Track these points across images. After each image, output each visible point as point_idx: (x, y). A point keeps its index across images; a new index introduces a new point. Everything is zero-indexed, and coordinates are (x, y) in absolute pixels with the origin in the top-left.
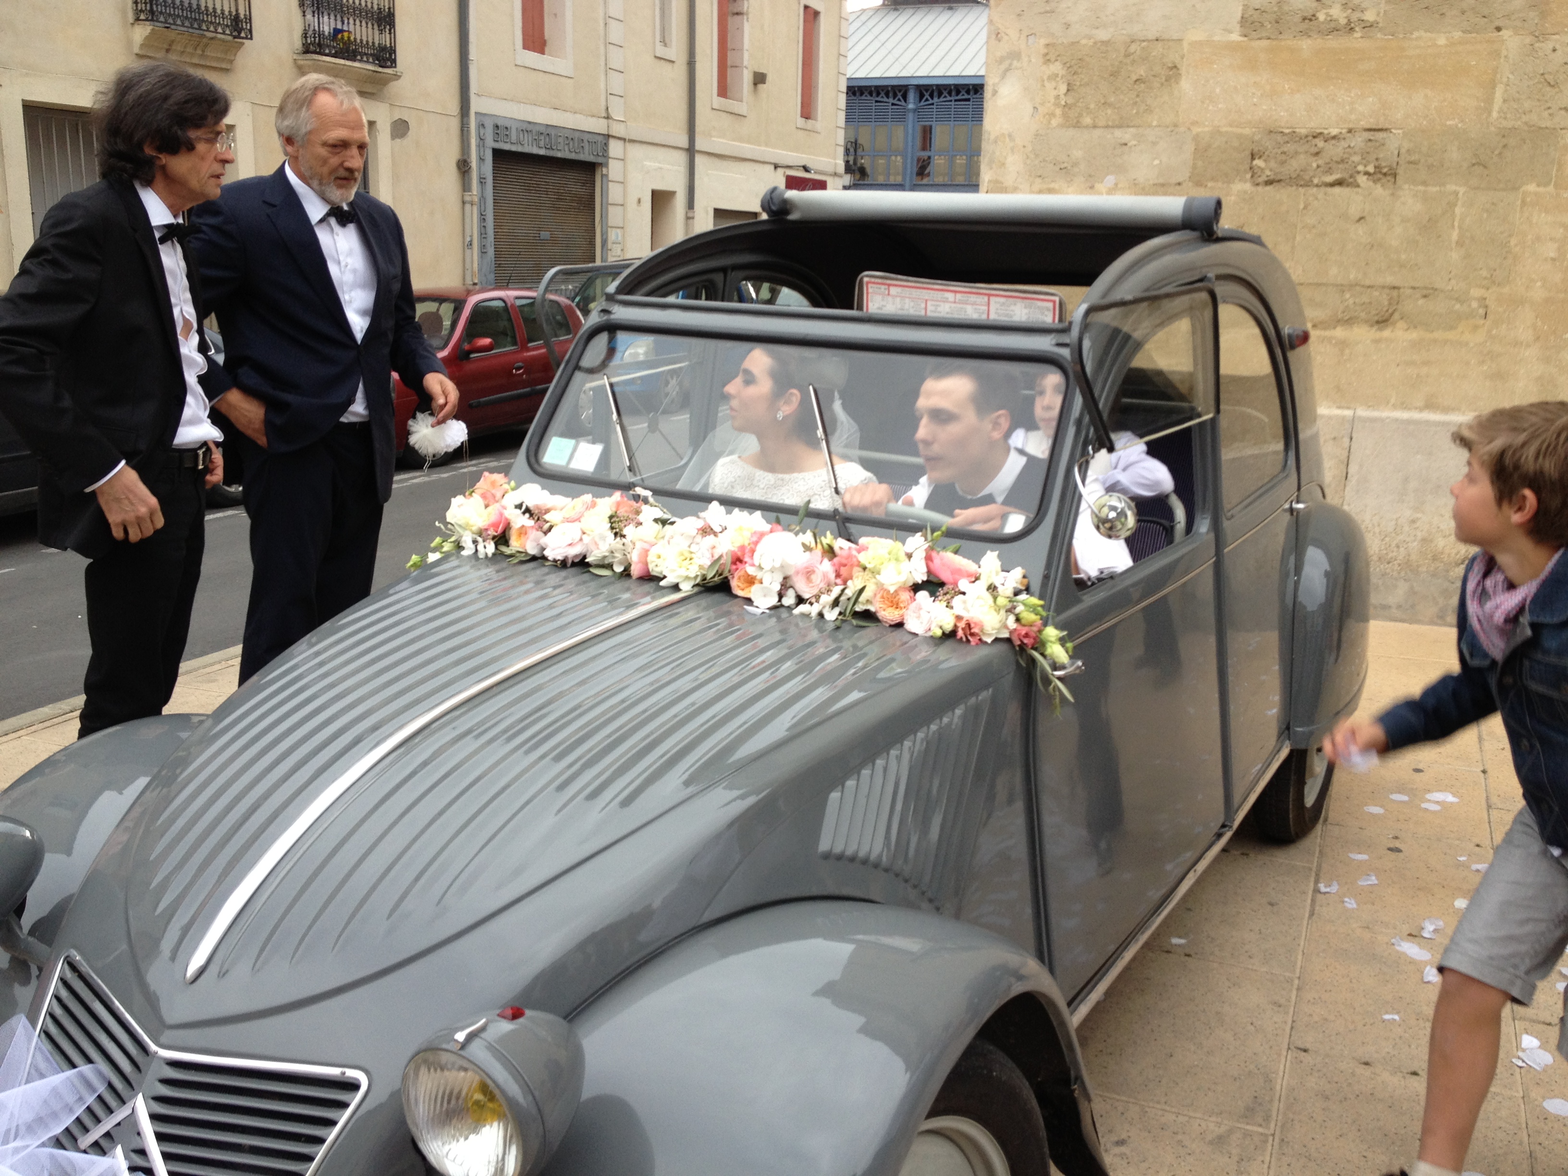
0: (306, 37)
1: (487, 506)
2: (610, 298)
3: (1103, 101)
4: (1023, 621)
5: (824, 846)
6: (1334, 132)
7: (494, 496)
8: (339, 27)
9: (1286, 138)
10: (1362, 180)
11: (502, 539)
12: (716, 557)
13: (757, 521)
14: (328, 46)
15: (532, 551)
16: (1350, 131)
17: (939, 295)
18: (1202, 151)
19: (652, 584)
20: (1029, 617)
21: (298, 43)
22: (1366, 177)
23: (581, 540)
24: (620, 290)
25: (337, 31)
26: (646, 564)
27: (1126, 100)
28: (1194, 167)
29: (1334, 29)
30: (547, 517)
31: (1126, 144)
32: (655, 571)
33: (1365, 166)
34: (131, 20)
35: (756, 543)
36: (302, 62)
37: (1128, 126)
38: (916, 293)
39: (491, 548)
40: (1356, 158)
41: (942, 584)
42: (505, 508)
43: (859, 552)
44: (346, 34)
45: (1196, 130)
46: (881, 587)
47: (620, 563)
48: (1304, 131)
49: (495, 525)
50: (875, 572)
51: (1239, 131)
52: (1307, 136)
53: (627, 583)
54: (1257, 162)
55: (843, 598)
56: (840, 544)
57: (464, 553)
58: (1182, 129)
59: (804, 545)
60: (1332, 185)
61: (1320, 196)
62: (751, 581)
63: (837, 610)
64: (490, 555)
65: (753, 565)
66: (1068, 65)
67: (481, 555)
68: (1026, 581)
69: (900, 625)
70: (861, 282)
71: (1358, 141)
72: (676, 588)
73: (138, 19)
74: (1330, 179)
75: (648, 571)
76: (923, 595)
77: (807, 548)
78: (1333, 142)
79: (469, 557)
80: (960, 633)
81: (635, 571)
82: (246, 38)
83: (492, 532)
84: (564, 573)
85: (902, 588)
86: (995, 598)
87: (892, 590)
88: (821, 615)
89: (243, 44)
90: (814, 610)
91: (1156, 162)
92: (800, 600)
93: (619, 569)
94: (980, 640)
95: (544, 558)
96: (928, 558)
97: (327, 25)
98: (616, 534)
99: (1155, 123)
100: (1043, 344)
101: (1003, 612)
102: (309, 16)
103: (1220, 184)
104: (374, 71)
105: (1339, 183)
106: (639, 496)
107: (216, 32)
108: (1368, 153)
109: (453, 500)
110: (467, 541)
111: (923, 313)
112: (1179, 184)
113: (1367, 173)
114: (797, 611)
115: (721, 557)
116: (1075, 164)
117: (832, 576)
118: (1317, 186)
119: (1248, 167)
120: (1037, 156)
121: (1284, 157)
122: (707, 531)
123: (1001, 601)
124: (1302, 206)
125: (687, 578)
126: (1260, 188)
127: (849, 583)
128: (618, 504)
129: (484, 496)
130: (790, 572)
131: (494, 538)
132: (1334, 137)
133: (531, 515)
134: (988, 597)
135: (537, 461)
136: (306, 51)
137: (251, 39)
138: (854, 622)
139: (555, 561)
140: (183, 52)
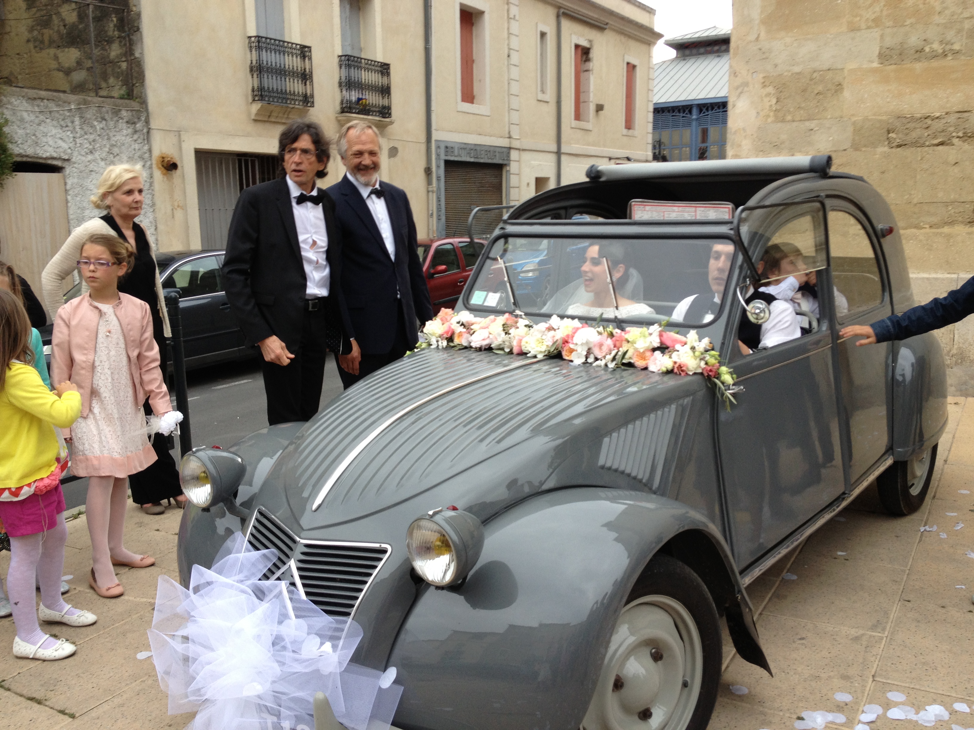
0: (342, 104)
1: (443, 324)
2: (505, 222)
3: (798, 106)
4: (709, 364)
5: (601, 462)
6: (938, 114)
7: (446, 319)
8: (360, 97)
9: (908, 120)
10: (955, 141)
11: (450, 339)
12: (555, 340)
13: (576, 323)
14: (354, 108)
15: (465, 344)
16: (947, 113)
17: (670, 208)
18: (858, 130)
19: (523, 357)
20: (712, 361)
21: (338, 108)
22: (958, 139)
23: (489, 337)
24: (510, 218)
25: (359, 99)
26: (521, 347)
27: (812, 105)
28: (854, 140)
29: (935, 56)
30: (472, 327)
31: (812, 130)
32: (525, 350)
33: (958, 133)
34: (250, 101)
35: (575, 333)
36: (340, 118)
37: (813, 120)
38: (659, 208)
39: (445, 343)
40: (952, 129)
41: (667, 348)
42: (451, 324)
43: (625, 334)
44: (364, 101)
45: (854, 119)
46: (636, 350)
47: (508, 348)
48: (919, 116)
49: (447, 332)
50: (634, 342)
51: (880, 118)
52: (921, 118)
53: (512, 356)
54: (891, 135)
55: (617, 357)
56: (617, 331)
57: (432, 347)
58: (845, 119)
59: (598, 332)
60: (938, 145)
61: (930, 152)
62: (571, 351)
63: (614, 363)
64: (444, 347)
65: (573, 344)
66: (776, 87)
67: (440, 347)
68: (711, 345)
69: (646, 369)
70: (631, 205)
71: (952, 119)
72: (535, 357)
73: (254, 100)
74: (936, 142)
75: (522, 350)
76: (658, 353)
77: (600, 333)
78: (937, 120)
79: (434, 348)
80: (676, 370)
81: (515, 351)
82: (310, 106)
83: (445, 336)
84: (480, 353)
85: (647, 350)
86: (694, 353)
87: (642, 351)
88: (606, 365)
89: (309, 110)
90: (602, 363)
91: (831, 138)
92: (596, 359)
93: (507, 350)
94: (686, 373)
95: (471, 347)
96: (661, 336)
97: (354, 96)
98: (506, 333)
99: (829, 117)
100: (723, 229)
101: (698, 359)
102: (344, 92)
103: (869, 149)
104: (380, 121)
105: (942, 144)
106: (517, 315)
107: (295, 104)
108: (958, 125)
109: (427, 323)
110: (433, 341)
111: (662, 218)
112: (845, 150)
113: (958, 137)
114: (594, 365)
115: (557, 340)
116: (783, 143)
117: (612, 346)
118: (928, 146)
119: (886, 137)
120: (760, 140)
121: (907, 131)
122: (551, 329)
123: (697, 354)
124: (919, 158)
125: (541, 352)
126: (893, 150)
127: (620, 349)
128: (507, 319)
129: (442, 320)
130: (591, 346)
131: (446, 339)
132: (937, 118)
133: (465, 327)
134: (690, 353)
135: (468, 303)
136: (343, 111)
137: (313, 107)
138: (623, 367)
139: (476, 348)
140: (277, 117)
